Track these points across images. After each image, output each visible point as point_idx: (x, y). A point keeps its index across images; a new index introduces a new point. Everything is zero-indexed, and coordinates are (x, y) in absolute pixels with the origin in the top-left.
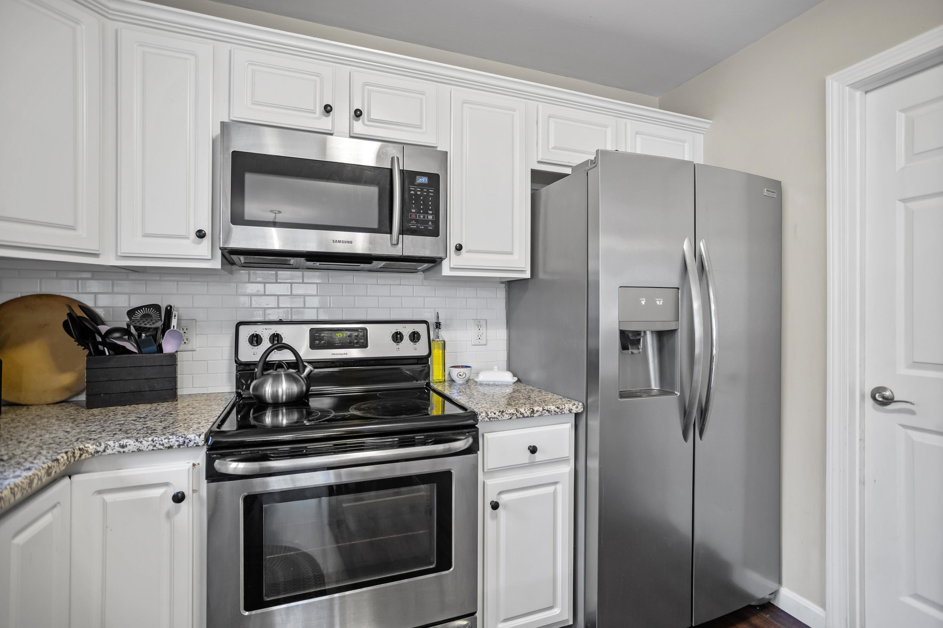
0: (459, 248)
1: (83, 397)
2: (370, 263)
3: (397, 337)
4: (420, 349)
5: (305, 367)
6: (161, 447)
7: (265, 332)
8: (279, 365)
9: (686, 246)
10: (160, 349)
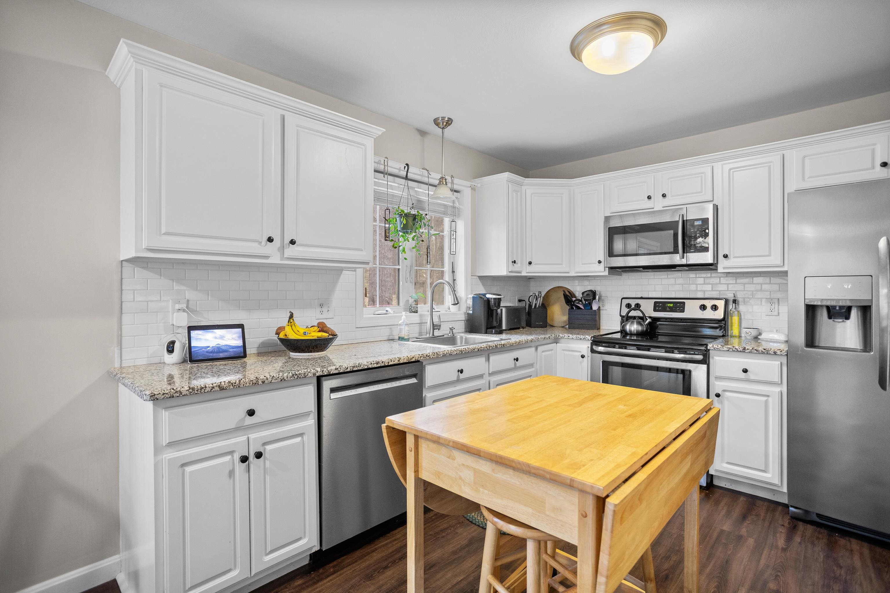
0: (726, 256)
2: (675, 268)
3: (703, 308)
4: (718, 315)
5: (647, 319)
7: (634, 302)
8: (634, 318)
10: (591, 308)
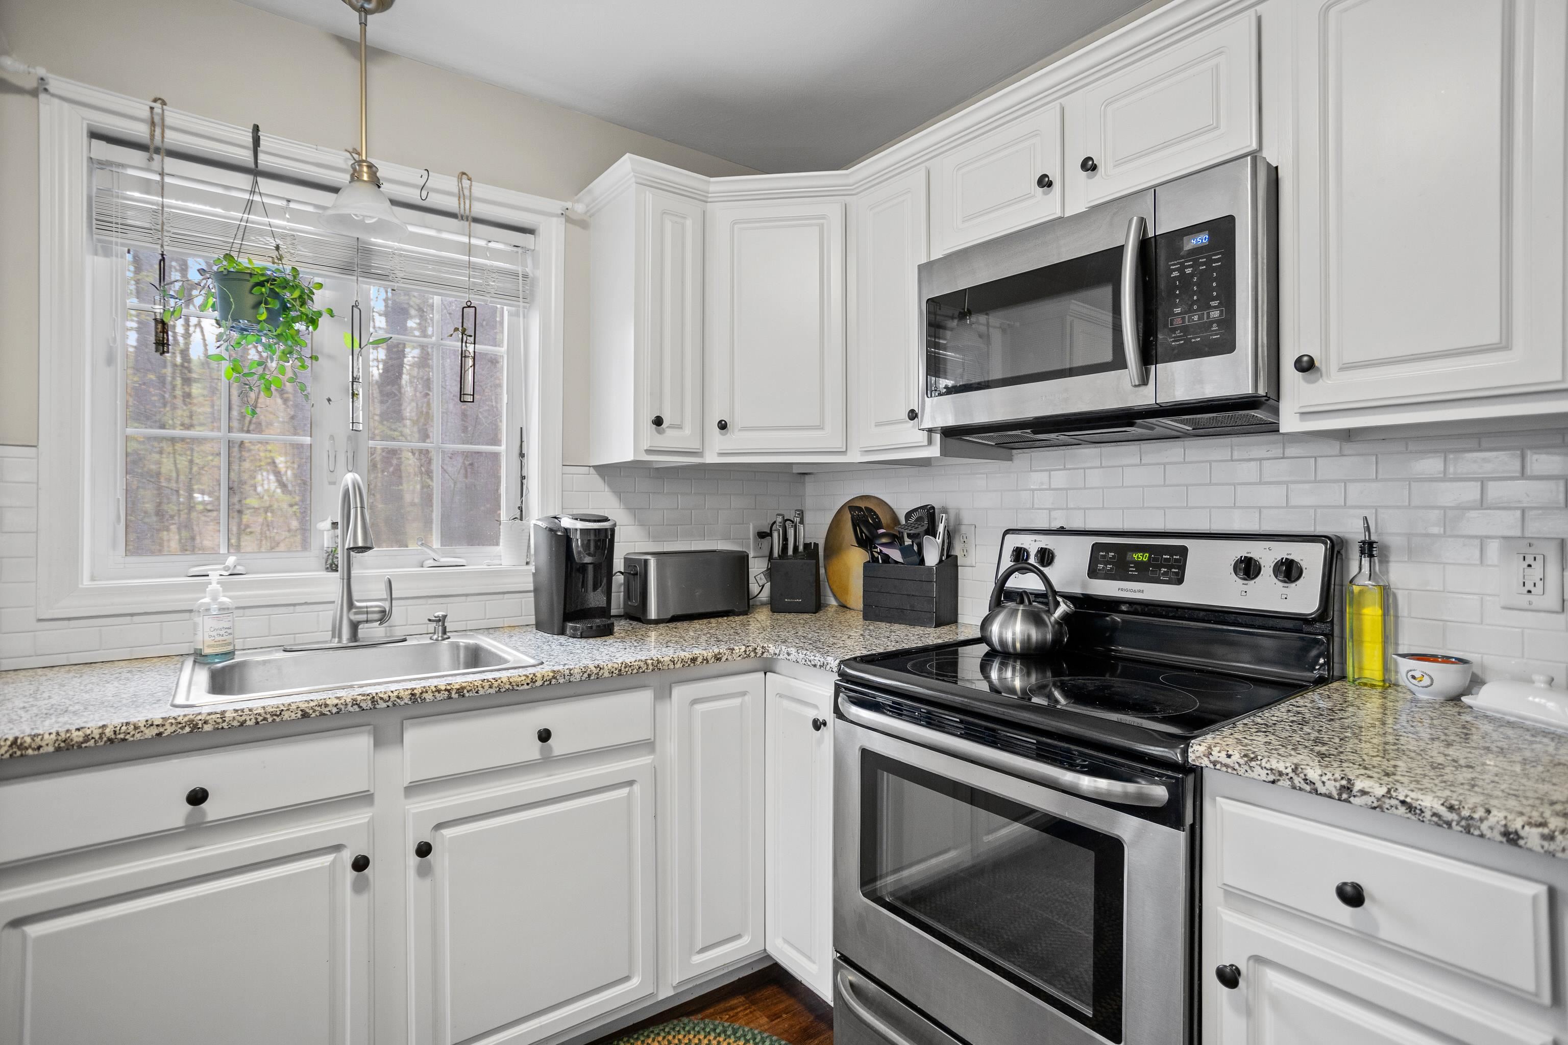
3: (1247, 569)
5: (1057, 604)
6: (809, 663)
7: (1034, 545)
8: (1021, 595)
10: (922, 561)
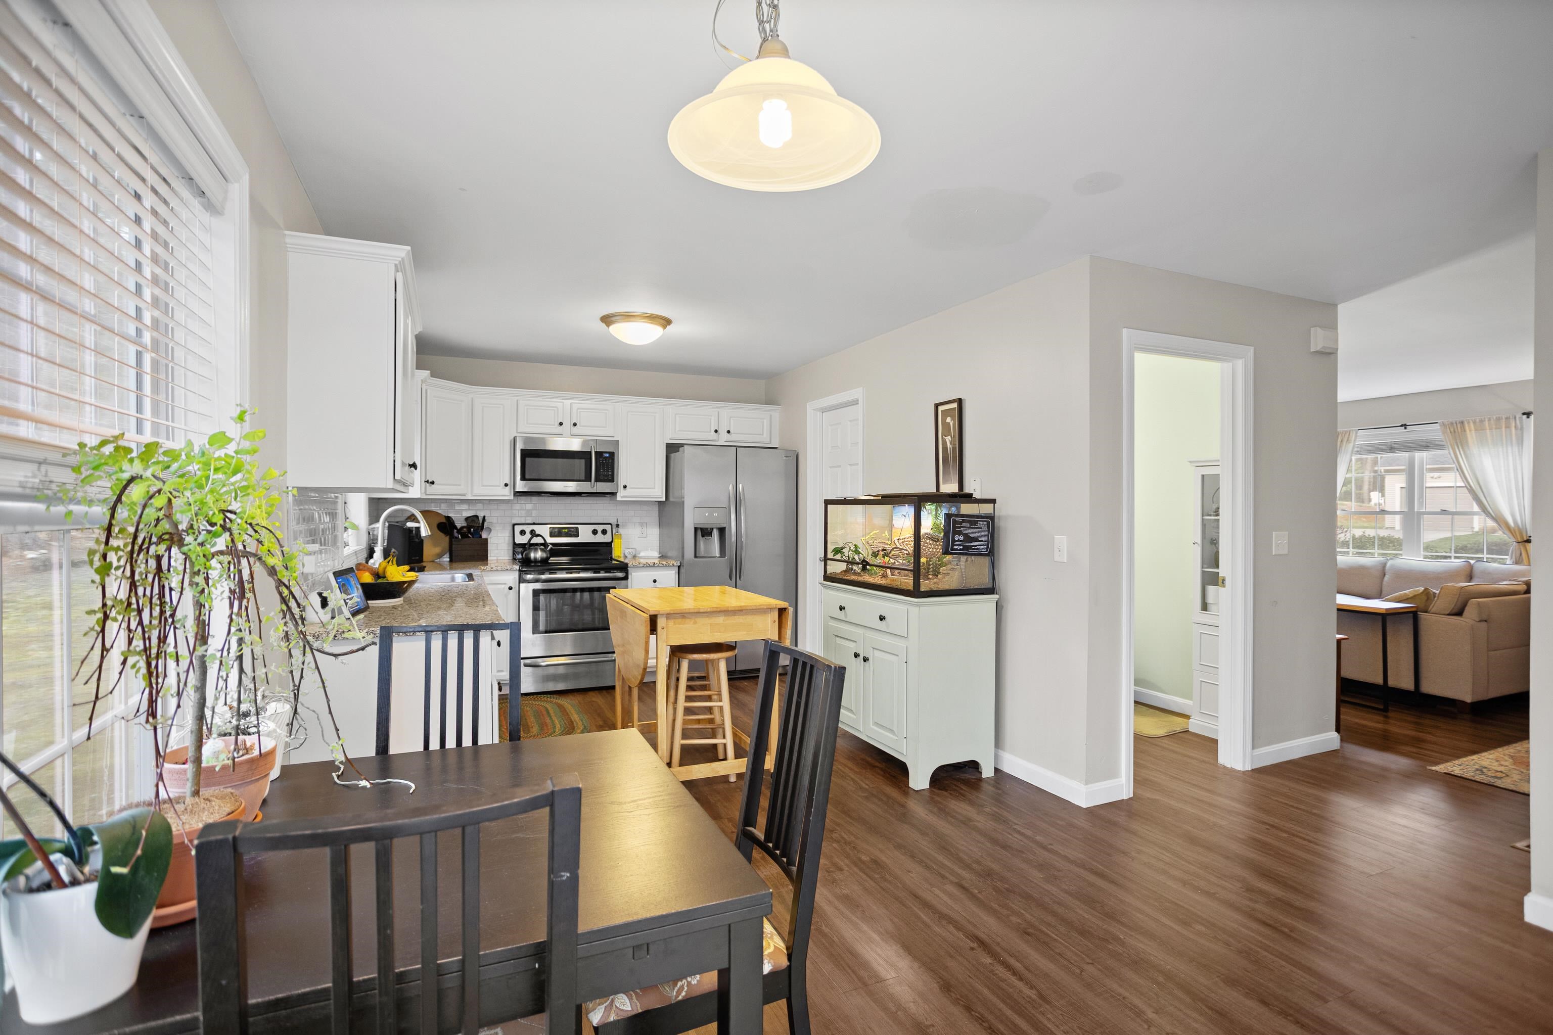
0: (625, 487)
1: (446, 559)
2: (580, 496)
3: (595, 532)
4: (607, 539)
5: (548, 546)
7: (528, 529)
8: (537, 544)
9: (731, 488)
10: (481, 536)
